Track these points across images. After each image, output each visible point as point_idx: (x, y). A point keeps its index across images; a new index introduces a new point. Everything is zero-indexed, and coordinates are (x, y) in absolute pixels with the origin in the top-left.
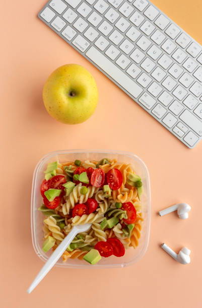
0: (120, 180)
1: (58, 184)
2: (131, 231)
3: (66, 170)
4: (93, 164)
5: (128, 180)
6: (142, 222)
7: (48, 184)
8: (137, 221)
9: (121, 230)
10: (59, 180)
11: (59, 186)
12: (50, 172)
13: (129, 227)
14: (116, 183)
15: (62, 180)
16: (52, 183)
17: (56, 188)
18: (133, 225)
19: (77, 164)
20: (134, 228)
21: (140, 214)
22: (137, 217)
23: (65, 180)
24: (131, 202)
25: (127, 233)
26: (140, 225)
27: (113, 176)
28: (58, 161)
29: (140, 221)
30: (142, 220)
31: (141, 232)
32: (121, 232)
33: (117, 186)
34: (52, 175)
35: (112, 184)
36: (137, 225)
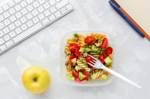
0: (74, 45)
1: (76, 74)
2: (98, 38)
3: (70, 69)
4: (67, 57)
5: (74, 40)
6: (94, 33)
7: (77, 78)
8: (93, 36)
9: (98, 43)
10: (75, 73)
11: (78, 73)
12: (71, 77)
13: (96, 40)
14: (76, 47)
15: (74, 72)
16: (76, 76)
17: (78, 74)
18: (95, 37)
19: (67, 64)
20: (97, 37)
21: (90, 34)
22: (91, 36)
23: (74, 70)
24: (84, 39)
25: (99, 40)
26: (95, 34)
27: (72, 48)
28: (66, 74)
29: (93, 34)
30: (93, 33)
31: (99, 34)
32: (99, 43)
33: (77, 46)
34: (72, 76)
35: (76, 48)
36: (95, 35)
